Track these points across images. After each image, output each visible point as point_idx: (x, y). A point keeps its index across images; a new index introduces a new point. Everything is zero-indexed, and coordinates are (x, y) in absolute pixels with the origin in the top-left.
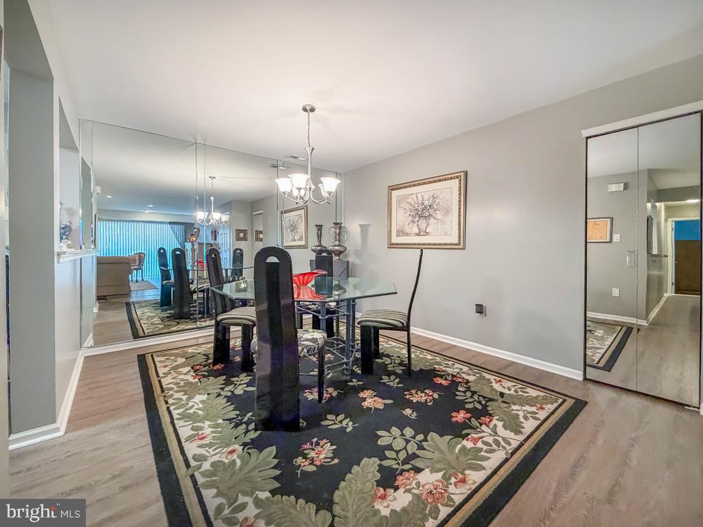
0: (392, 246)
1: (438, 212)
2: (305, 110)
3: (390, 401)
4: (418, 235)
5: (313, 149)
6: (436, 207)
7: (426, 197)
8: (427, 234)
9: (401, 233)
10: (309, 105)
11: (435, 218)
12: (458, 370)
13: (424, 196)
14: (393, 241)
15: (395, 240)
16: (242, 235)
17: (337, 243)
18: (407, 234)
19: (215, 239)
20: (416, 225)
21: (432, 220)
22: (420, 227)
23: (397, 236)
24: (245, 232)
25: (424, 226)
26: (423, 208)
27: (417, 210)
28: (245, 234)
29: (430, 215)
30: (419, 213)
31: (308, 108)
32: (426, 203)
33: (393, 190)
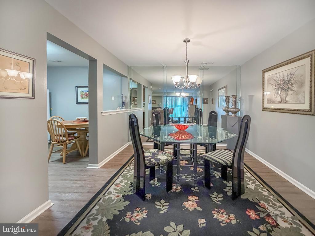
0: (264, 109)
1: (294, 85)
2: (185, 41)
3: (200, 209)
4: (280, 102)
5: (189, 61)
6: (293, 81)
7: (286, 74)
8: (286, 102)
9: (270, 101)
10: (186, 39)
11: (292, 90)
12: (278, 213)
13: (284, 74)
14: (265, 106)
15: (267, 105)
16: (206, 101)
17: (234, 106)
18: (274, 102)
19: (196, 103)
20: (279, 95)
21: (290, 92)
22: (282, 96)
23: (267, 103)
24: (207, 99)
25: (285, 96)
26: (284, 83)
27: (280, 84)
28: (207, 101)
29: (289, 88)
30: (281, 87)
31: (186, 40)
32: (286, 79)
33: (265, 72)
